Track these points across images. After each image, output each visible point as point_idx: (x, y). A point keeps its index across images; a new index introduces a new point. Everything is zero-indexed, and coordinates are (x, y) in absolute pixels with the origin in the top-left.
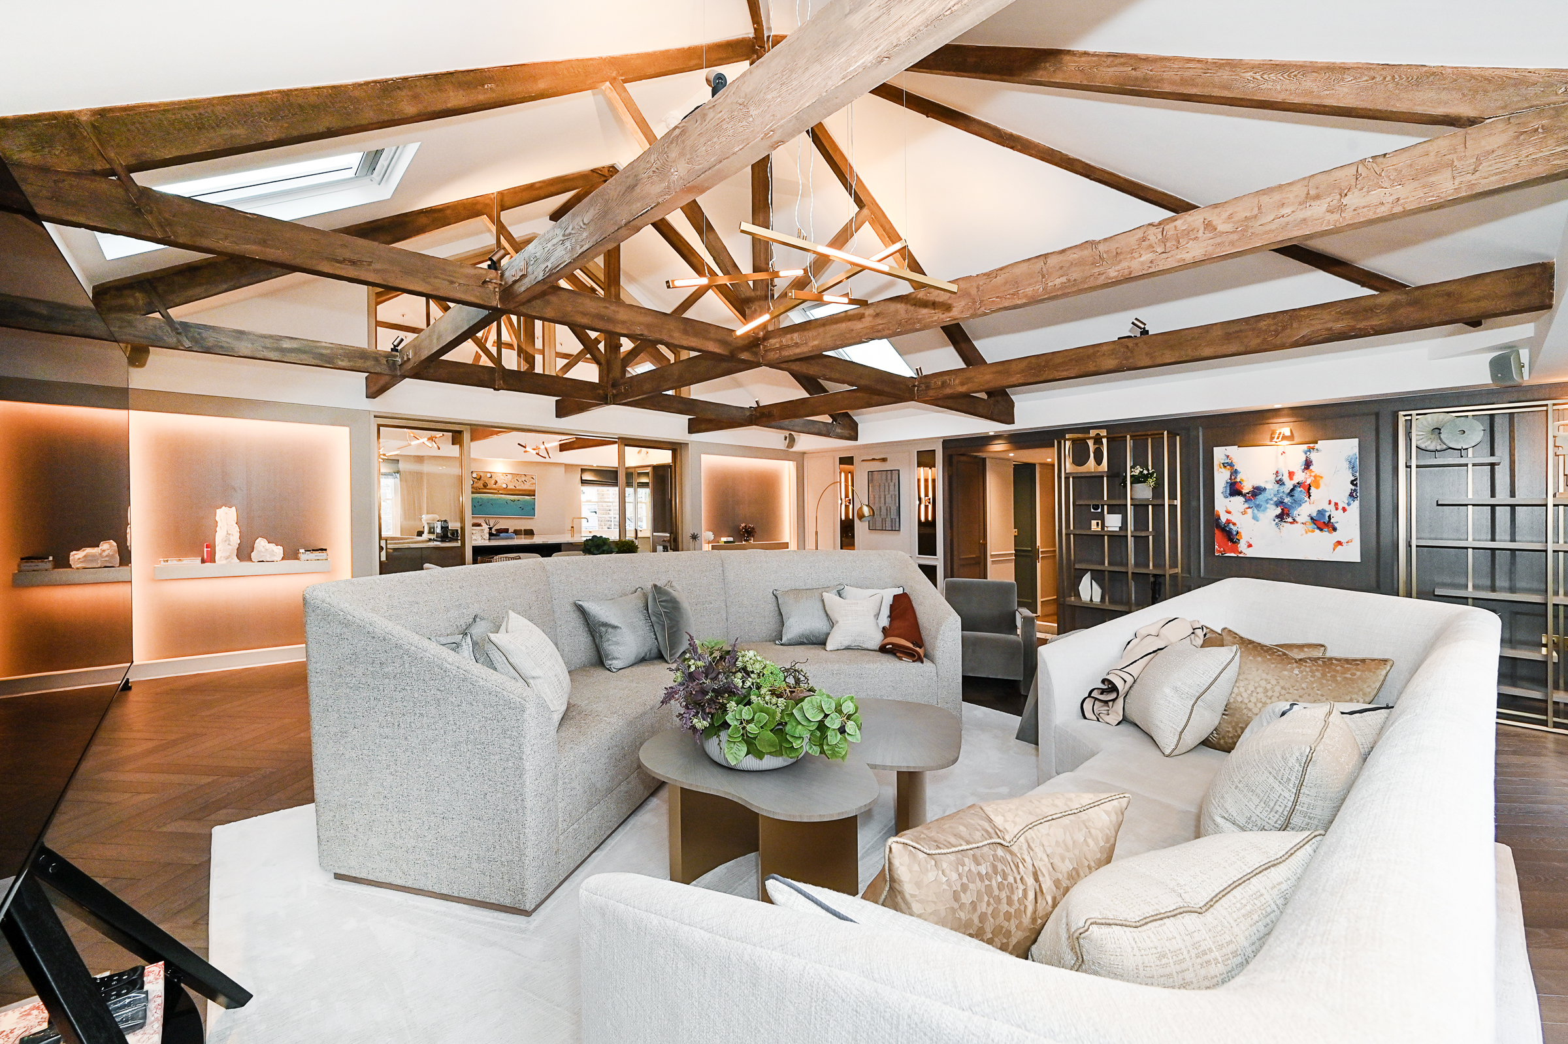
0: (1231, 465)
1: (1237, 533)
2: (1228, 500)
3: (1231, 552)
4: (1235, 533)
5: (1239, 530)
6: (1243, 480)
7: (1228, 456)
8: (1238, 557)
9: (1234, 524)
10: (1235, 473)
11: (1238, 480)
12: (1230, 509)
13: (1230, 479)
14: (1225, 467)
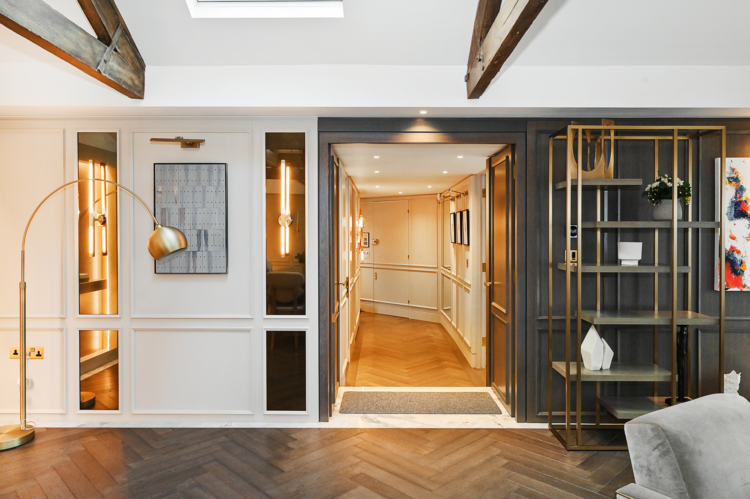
0: (736, 180)
1: (742, 263)
2: (733, 222)
3: (734, 287)
4: (739, 263)
5: (743, 259)
6: (749, 200)
7: (733, 170)
8: (741, 292)
9: (739, 252)
10: (740, 190)
11: (744, 199)
12: (735, 234)
13: (736, 197)
14: (730, 182)
